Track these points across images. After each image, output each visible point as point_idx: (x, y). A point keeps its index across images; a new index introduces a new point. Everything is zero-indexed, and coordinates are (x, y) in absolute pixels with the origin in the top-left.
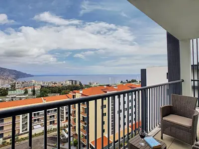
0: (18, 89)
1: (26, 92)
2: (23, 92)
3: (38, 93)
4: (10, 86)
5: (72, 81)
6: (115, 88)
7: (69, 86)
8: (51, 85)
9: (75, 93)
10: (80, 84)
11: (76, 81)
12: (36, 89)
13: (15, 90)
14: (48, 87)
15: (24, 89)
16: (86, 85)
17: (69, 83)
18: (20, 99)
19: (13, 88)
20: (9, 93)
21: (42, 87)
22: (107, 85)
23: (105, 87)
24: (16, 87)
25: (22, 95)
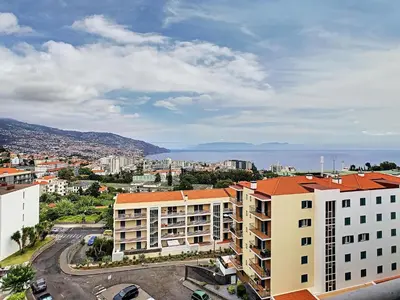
0: (147, 172)
1: (158, 180)
2: (154, 179)
3: (176, 182)
4: (135, 168)
5: (237, 162)
6: (336, 181)
7: (231, 172)
8: (198, 168)
9: (242, 187)
10: (254, 168)
11: (244, 163)
12: (173, 174)
13: (142, 174)
14: (193, 173)
15: (155, 173)
16: (265, 172)
17: (231, 166)
18: (149, 190)
19: (140, 170)
20: (135, 178)
21: (183, 171)
22: (314, 174)
23: (311, 178)
24: (144, 170)
25: (152, 183)
